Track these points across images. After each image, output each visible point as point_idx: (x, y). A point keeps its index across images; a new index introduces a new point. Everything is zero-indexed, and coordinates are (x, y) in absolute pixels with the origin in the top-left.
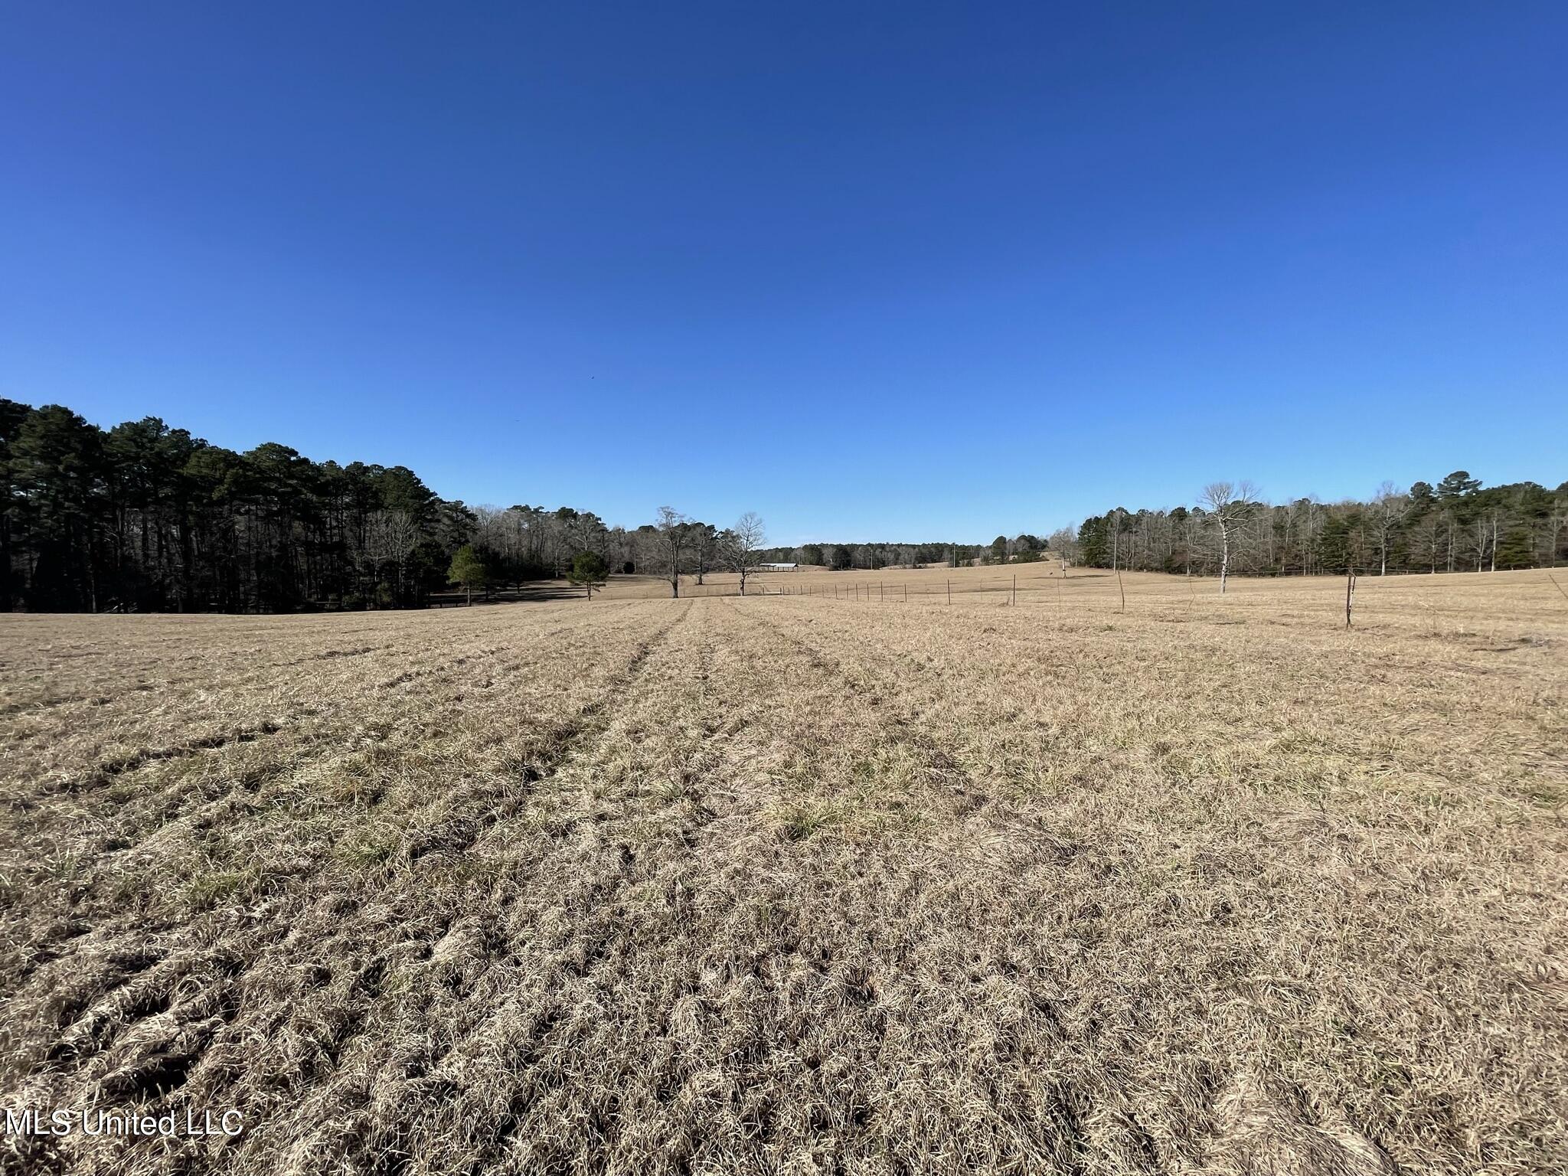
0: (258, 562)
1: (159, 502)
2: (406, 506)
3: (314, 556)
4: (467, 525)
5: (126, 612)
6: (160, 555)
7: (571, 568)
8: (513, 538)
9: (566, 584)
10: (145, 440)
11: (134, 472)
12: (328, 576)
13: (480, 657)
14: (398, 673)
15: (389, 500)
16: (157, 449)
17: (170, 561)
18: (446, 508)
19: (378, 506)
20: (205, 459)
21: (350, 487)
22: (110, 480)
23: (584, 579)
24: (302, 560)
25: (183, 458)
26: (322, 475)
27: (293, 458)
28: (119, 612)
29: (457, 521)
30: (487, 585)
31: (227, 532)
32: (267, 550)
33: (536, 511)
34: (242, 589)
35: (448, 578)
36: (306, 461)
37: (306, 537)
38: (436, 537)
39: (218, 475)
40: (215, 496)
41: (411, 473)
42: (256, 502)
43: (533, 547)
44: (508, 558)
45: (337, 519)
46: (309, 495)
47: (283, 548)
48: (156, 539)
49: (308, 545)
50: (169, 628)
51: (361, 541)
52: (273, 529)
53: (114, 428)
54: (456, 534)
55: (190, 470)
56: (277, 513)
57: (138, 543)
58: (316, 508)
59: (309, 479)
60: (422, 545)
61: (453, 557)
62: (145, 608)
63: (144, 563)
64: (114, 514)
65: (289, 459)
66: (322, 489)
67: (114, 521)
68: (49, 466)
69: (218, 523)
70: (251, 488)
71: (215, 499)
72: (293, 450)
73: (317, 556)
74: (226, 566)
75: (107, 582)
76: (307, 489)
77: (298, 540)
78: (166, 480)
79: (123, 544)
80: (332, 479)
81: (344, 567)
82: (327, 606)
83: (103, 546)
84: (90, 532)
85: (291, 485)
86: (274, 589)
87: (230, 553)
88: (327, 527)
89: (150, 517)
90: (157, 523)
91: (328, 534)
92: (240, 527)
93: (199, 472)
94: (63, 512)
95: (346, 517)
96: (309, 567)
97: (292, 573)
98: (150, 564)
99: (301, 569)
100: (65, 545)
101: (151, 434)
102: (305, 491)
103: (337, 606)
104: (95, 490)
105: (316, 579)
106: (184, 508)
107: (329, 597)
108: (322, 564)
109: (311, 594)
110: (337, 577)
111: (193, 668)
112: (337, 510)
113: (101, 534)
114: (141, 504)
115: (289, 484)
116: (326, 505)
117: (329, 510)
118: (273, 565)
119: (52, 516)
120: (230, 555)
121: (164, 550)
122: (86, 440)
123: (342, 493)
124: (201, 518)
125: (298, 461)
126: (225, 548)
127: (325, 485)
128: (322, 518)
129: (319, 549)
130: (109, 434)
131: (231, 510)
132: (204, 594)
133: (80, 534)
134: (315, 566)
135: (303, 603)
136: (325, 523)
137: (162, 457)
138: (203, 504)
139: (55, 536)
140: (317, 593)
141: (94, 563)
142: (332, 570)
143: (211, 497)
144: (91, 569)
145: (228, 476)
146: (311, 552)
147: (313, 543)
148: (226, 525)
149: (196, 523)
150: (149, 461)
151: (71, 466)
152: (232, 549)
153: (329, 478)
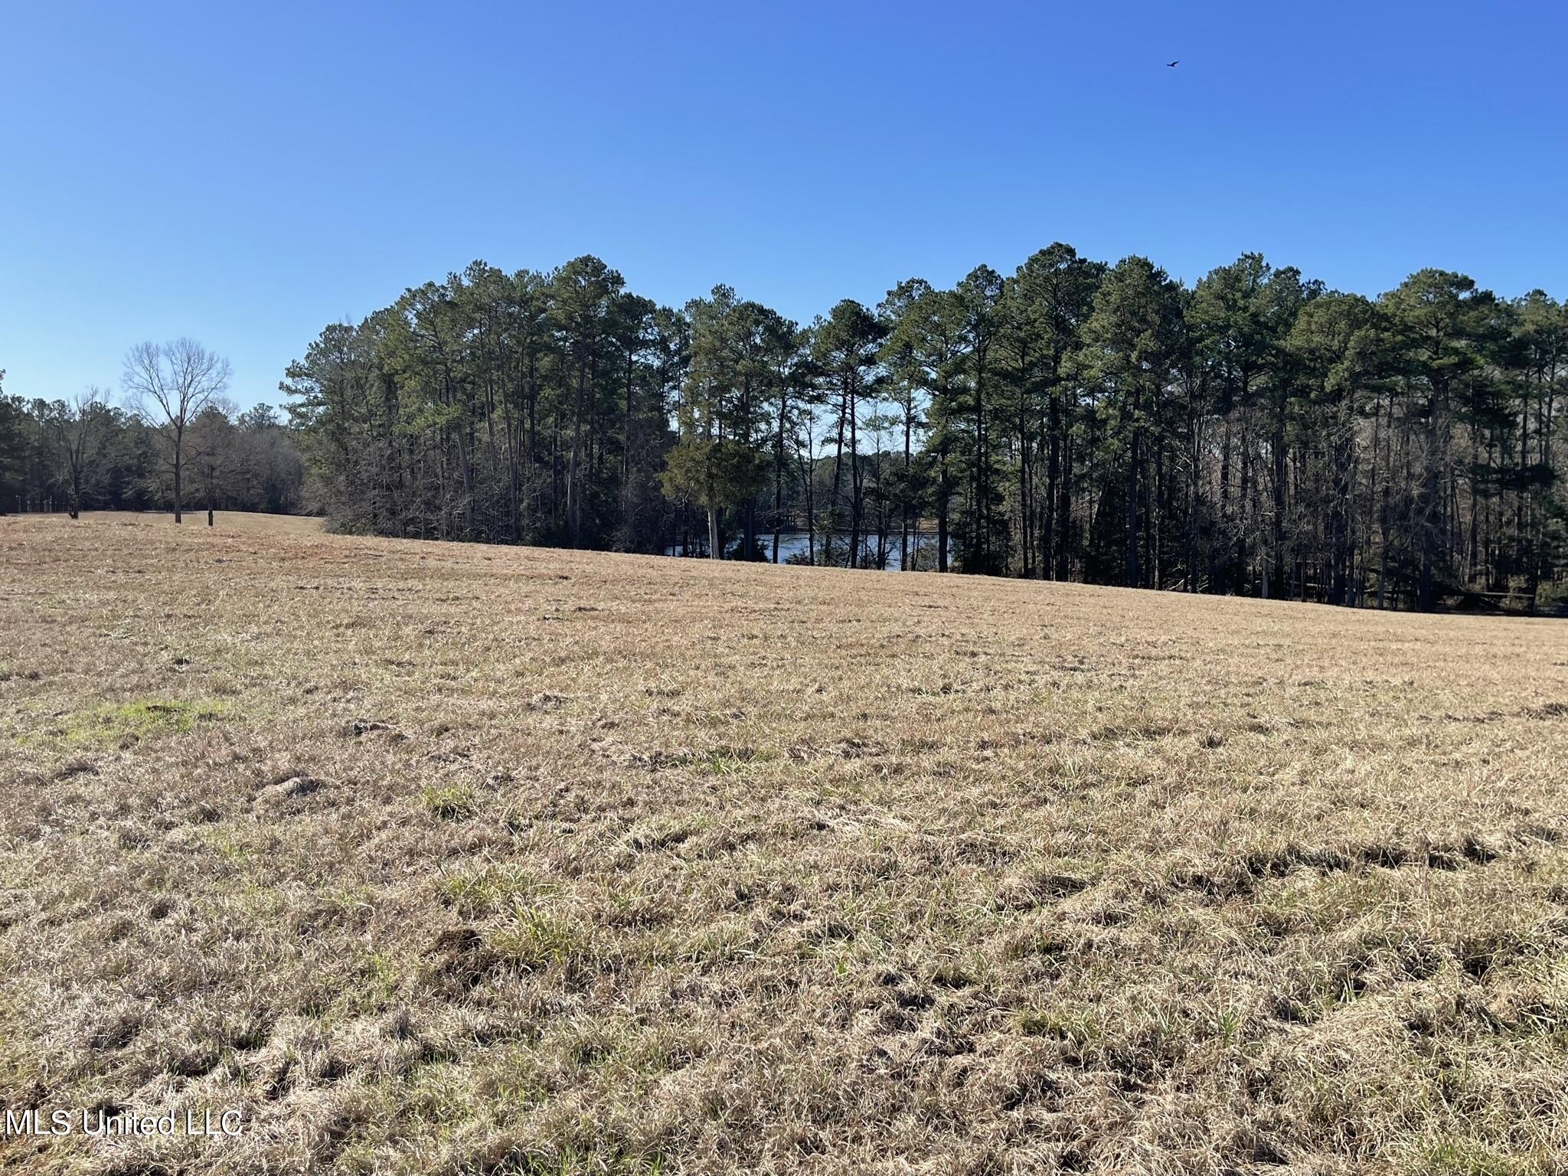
0: (1384, 510)
1: (1249, 400)
3: (1487, 495)
5: (1194, 591)
6: (1244, 496)
10: (1239, 295)
11: (1220, 352)
12: (1511, 539)
16: (1252, 309)
17: (1256, 503)
20: (1321, 317)
22: (1189, 371)
24: (1464, 503)
25: (1286, 321)
26: (1516, 323)
27: (1464, 295)
28: (1185, 590)
31: (1344, 451)
32: (1403, 485)
34: (1357, 558)
36: (1487, 297)
37: (1476, 457)
39: (1336, 343)
40: (1330, 384)
42: (1393, 393)
45: (1539, 416)
46: (1488, 369)
47: (1433, 478)
48: (1240, 466)
49: (1479, 471)
50: (1261, 624)
52: (1418, 442)
53: (1200, 281)
55: (1294, 342)
56: (1426, 412)
57: (1217, 475)
58: (1498, 395)
59: (1494, 335)
62: (1217, 588)
63: (1223, 507)
64: (1189, 426)
65: (1457, 297)
66: (1514, 355)
67: (1188, 438)
68: (1121, 354)
69: (1329, 435)
70: (1387, 363)
71: (1328, 389)
72: (1466, 278)
73: (1493, 495)
74: (1336, 514)
75: (1174, 539)
76: (1485, 357)
77: (1460, 462)
78: (1260, 361)
79: (1197, 476)
80: (1536, 331)
81: (1547, 519)
82: (1505, 603)
83: (1173, 479)
84: (1160, 458)
85: (1456, 351)
86: (1411, 562)
87: (1344, 490)
88: (1519, 433)
89: (1235, 430)
90: (1244, 439)
91: (1519, 448)
92: (1362, 440)
93: (1310, 341)
94: (1131, 426)
95: (1558, 410)
96: (1475, 519)
97: (1443, 532)
98: (1229, 510)
99: (1460, 523)
100: (1131, 479)
101: (1247, 283)
102: (1481, 361)
103: (1526, 603)
104: (1169, 388)
105: (1487, 543)
106: (1282, 410)
107: (1512, 584)
108: (1501, 514)
109: (1476, 575)
110: (1530, 542)
111: (1317, 704)
112: (1540, 398)
113: (1172, 459)
114: (1224, 406)
115: (1452, 348)
116: (1520, 387)
117: (1525, 397)
118: (1412, 514)
119: (1119, 433)
120: (1344, 494)
121: (1249, 485)
122: (1165, 307)
123: (1553, 359)
124: (1306, 427)
125: (1474, 299)
126: (1337, 482)
127: (1522, 343)
128: (1510, 414)
129: (1497, 481)
130: (1194, 293)
131: (1351, 408)
132: (1298, 565)
133: (1147, 461)
134: (1487, 518)
135: (1458, 593)
136: (1513, 425)
137: (1259, 321)
138: (1310, 401)
139: (1120, 466)
140: (1487, 575)
141: (1161, 506)
142: (1521, 526)
143: (1322, 387)
144: (1157, 518)
145: (1351, 344)
146: (1482, 487)
147: (1487, 468)
148: (1340, 437)
149: (1297, 436)
150: (1240, 330)
151: (1145, 352)
152: (1346, 485)
153: (1530, 327)
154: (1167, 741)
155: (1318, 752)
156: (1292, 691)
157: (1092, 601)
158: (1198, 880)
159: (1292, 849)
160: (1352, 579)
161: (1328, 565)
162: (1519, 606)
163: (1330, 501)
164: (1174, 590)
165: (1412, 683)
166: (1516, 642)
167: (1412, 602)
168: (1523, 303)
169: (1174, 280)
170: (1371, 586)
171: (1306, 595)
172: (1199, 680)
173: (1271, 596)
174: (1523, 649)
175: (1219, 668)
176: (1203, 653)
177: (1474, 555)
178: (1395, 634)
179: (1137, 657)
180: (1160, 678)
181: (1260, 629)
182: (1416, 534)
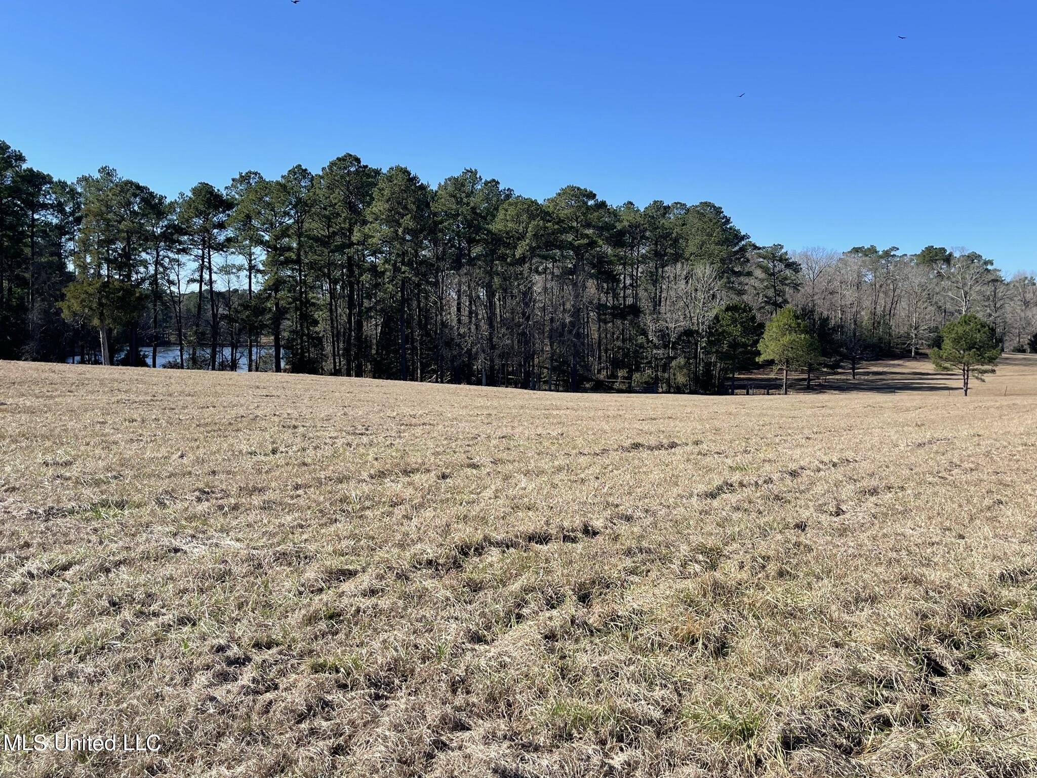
0: (551, 330)
1: (472, 262)
2: (710, 255)
3: (606, 322)
4: (786, 279)
5: (442, 382)
6: (470, 322)
7: (937, 343)
8: (850, 295)
9: (927, 367)
10: (463, 195)
11: (453, 231)
12: (619, 348)
13: (819, 470)
14: (717, 482)
15: (691, 248)
16: (472, 204)
17: (477, 327)
18: (760, 256)
19: (677, 257)
20: (512, 211)
21: (648, 234)
22: (435, 242)
23: (958, 361)
24: (594, 327)
25: (492, 213)
26: (619, 221)
27: (591, 203)
28: (437, 382)
29: (773, 274)
30: (810, 365)
31: (527, 294)
32: (561, 316)
33: (887, 254)
34: (536, 361)
35: (759, 353)
36: (603, 205)
37: (599, 299)
38: (745, 297)
39: (521, 229)
40: (518, 253)
41: (718, 211)
42: (555, 261)
43: (879, 310)
44: (840, 327)
45: (632, 276)
46: (605, 247)
47: (576, 313)
48: (467, 304)
49: (601, 308)
50: (480, 402)
51: (656, 303)
52: (568, 289)
53: (440, 184)
54: (771, 293)
55: (496, 226)
56: (572, 272)
57: (454, 309)
58: (610, 263)
59: (607, 227)
60: (728, 309)
61: (767, 324)
62: (455, 380)
63: (458, 329)
64: (436, 277)
65: (586, 203)
66: (618, 240)
67: (436, 284)
68: (392, 229)
69: (519, 285)
70: (550, 242)
71: (517, 257)
72: (591, 192)
73: (609, 322)
74: (524, 334)
75: (429, 349)
76: (603, 240)
77: (591, 302)
78: (478, 238)
79: (442, 310)
80: (629, 226)
81: (637, 336)
82: (617, 385)
83: (427, 311)
84: (419, 297)
85: (587, 236)
86: (565, 362)
87: (528, 319)
88: (621, 286)
89: (463, 280)
90: (469, 287)
91: (622, 295)
92: (538, 288)
93: (506, 226)
94: (400, 277)
95: (641, 273)
96: (600, 337)
97: (583, 344)
98: (462, 331)
99: (592, 339)
100: (401, 311)
101: (468, 188)
102: (600, 242)
103: (627, 385)
104: (423, 252)
105: (606, 351)
106: (491, 269)
107: (619, 375)
108: (613, 333)
109: (601, 369)
110: (628, 349)
111: (508, 449)
112: (632, 265)
113: (426, 298)
114: (457, 265)
115: (585, 234)
116: (622, 258)
117: (624, 265)
118: (566, 333)
119: (392, 281)
120: (528, 322)
121: (473, 315)
122: (419, 199)
123: (639, 243)
124: (505, 279)
125: (596, 205)
126: (524, 314)
127: (622, 233)
128: (617, 275)
129: (611, 314)
130: (437, 192)
131: (530, 269)
132: (503, 365)
133: (411, 300)
134: (606, 335)
135: (592, 380)
136: (618, 281)
137: (476, 212)
138: (507, 263)
139: (394, 302)
140: (607, 369)
141: (421, 329)
142: (624, 341)
143: (514, 255)
144: (418, 335)
145: (530, 229)
146: (603, 317)
147: (605, 306)
148: (525, 286)
149: (500, 285)
150: (465, 217)
151: (408, 228)
152: (529, 315)
153: (626, 223)
154: (416, 477)
155: (506, 478)
156: (494, 442)
157: (377, 390)
158: (430, 563)
159: (486, 538)
160: (534, 373)
161: (520, 365)
162: (624, 388)
163: (520, 326)
164: (430, 382)
165: (562, 434)
166: (620, 408)
167: (567, 386)
168: (622, 209)
169: (424, 183)
170: (545, 377)
171: (508, 383)
172: (439, 438)
173: (488, 384)
174: (624, 412)
175: (453, 430)
176: (444, 421)
177: (600, 358)
178: (556, 406)
179: (403, 424)
180: (416, 438)
181: (479, 405)
182: (568, 345)
